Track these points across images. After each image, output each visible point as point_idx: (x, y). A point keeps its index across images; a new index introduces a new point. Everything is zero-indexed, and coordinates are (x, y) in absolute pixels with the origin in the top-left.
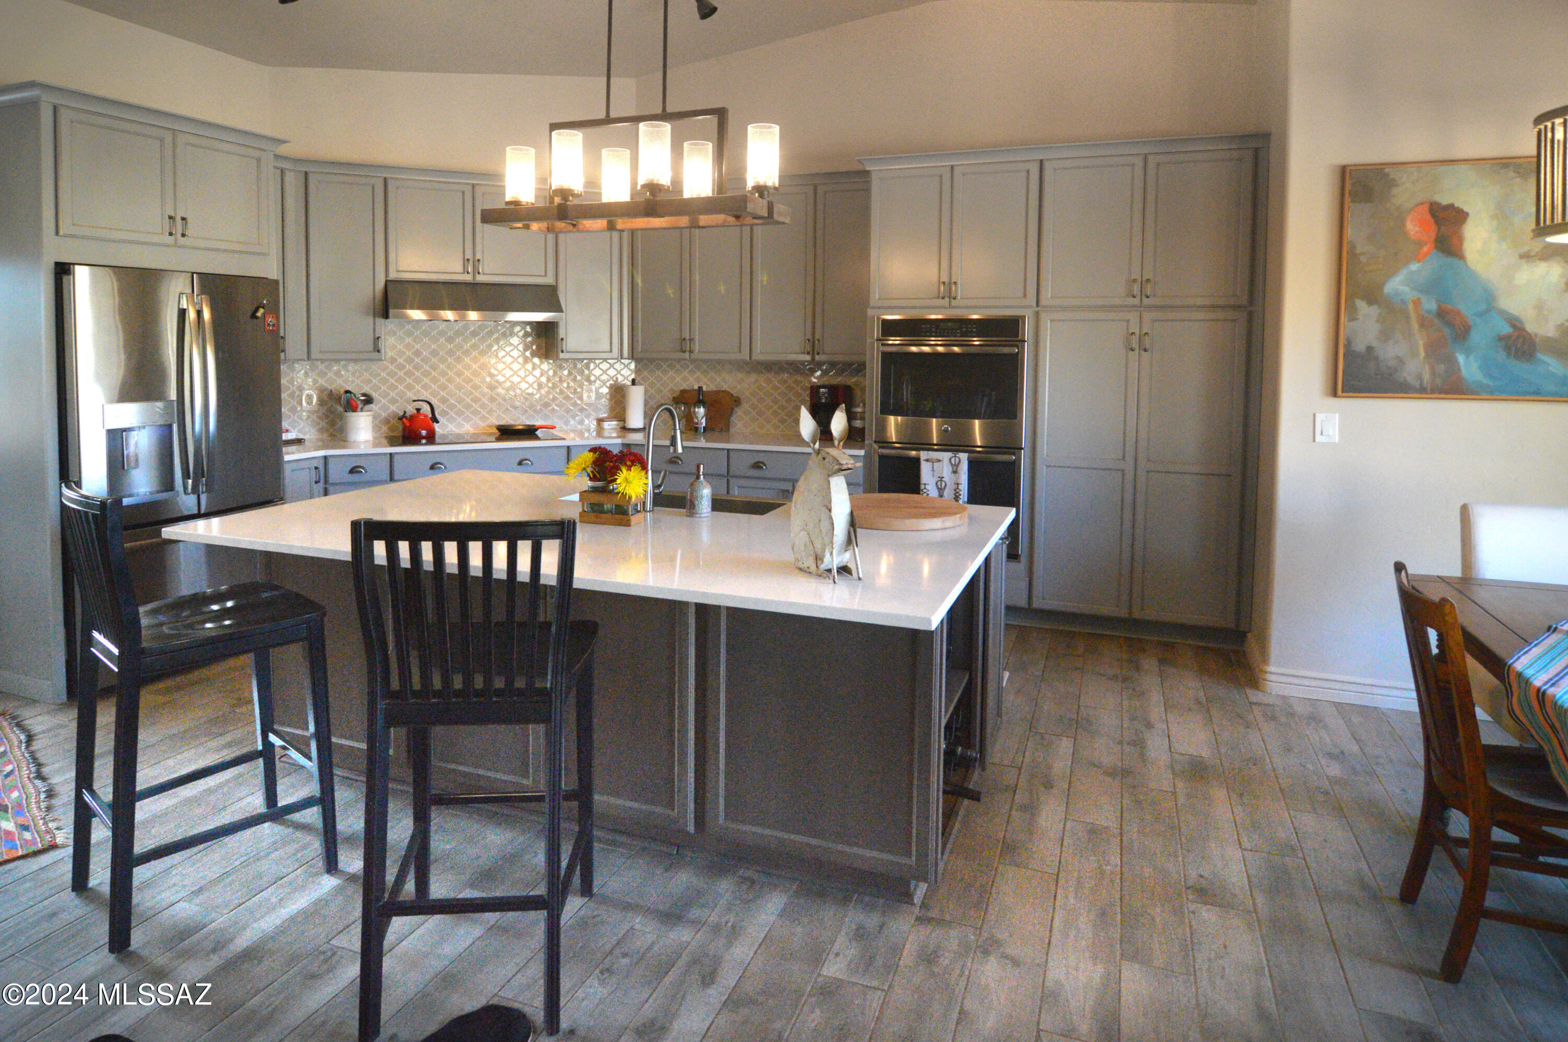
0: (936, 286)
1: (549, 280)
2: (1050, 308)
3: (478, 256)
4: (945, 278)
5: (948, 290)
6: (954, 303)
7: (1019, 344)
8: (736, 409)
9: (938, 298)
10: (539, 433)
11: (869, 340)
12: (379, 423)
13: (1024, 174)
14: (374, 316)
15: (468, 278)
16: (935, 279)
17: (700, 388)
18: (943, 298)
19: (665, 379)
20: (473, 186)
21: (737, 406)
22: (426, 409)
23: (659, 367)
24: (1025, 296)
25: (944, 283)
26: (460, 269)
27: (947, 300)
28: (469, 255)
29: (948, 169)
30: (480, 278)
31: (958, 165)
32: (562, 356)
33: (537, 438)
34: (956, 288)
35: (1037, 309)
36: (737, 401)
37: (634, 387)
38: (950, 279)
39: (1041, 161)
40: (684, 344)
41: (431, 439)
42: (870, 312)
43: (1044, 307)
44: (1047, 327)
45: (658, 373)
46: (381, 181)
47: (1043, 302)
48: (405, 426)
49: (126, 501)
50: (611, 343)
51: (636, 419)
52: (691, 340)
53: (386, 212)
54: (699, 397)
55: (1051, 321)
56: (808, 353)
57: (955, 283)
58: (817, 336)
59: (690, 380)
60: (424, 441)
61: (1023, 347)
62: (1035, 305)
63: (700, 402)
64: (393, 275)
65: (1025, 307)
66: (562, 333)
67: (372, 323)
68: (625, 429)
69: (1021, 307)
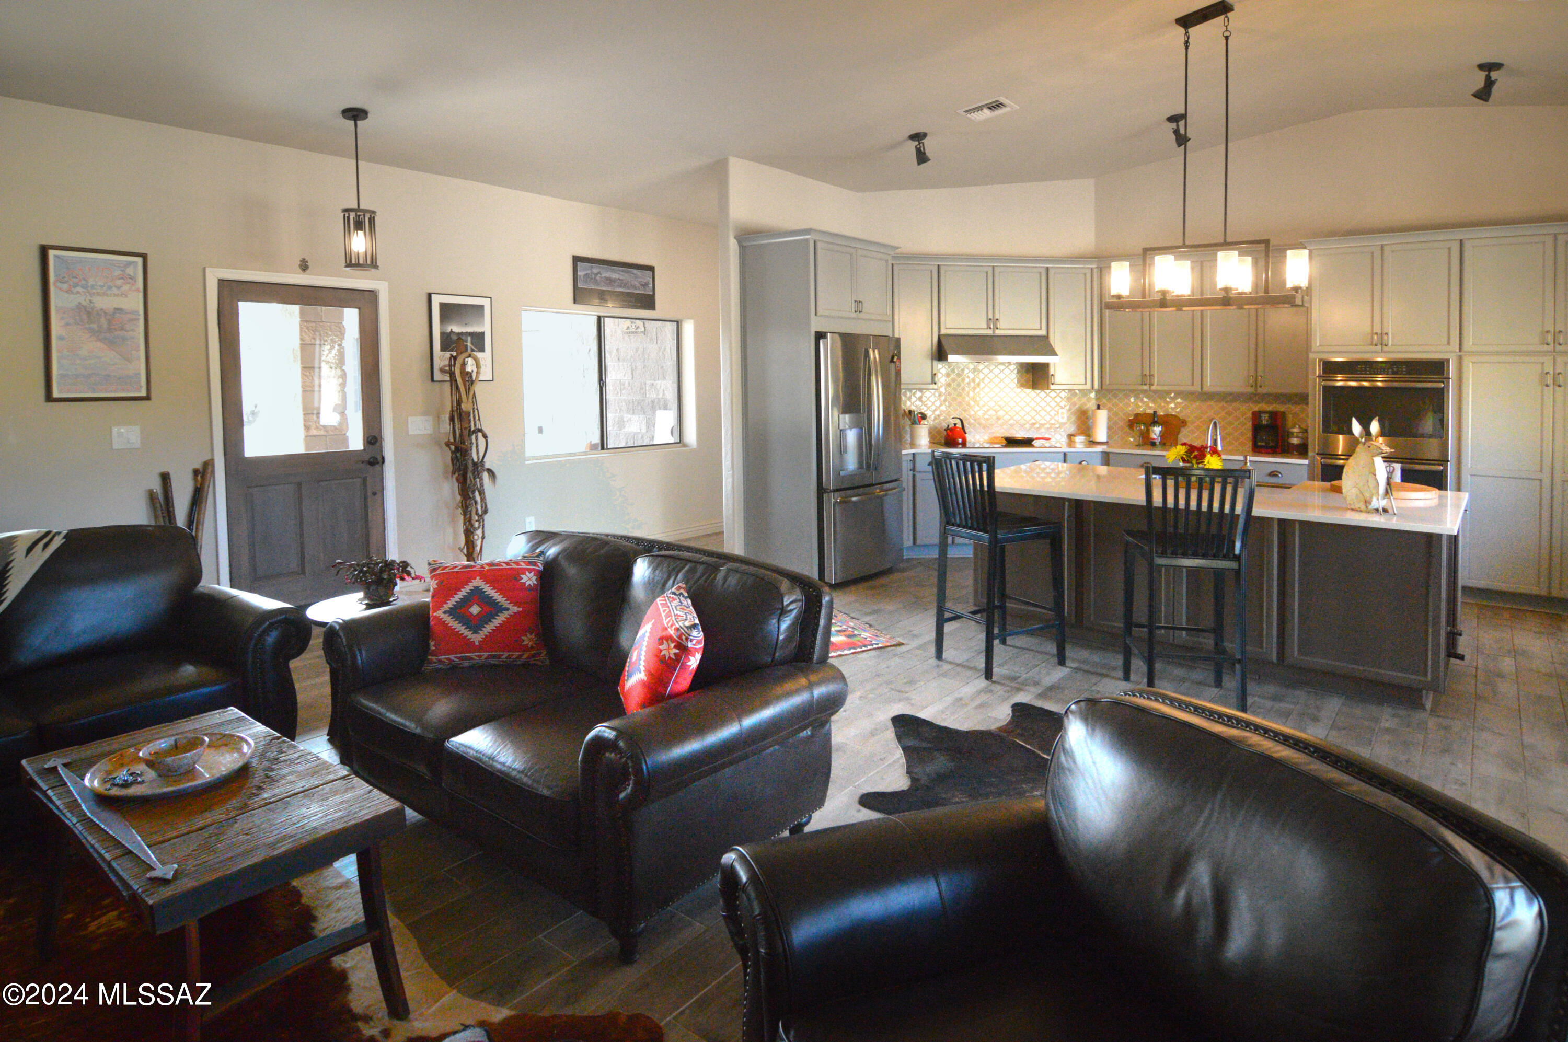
0: (1370, 337)
1: (1043, 332)
2: (1472, 353)
3: (997, 317)
4: (1377, 329)
5: (1381, 339)
6: (1385, 348)
7: (1445, 380)
8: (1182, 429)
9: (1372, 344)
10: (1035, 443)
11: (1311, 377)
12: (931, 433)
13: (1446, 251)
14: (932, 359)
15: (990, 332)
16: (1369, 330)
17: (1155, 412)
18: (1376, 345)
19: (1121, 405)
20: (993, 267)
21: (1184, 426)
22: (959, 425)
23: (1115, 396)
24: (1449, 343)
25: (1376, 333)
26: (985, 326)
27: (1380, 347)
28: (990, 316)
29: (1379, 248)
30: (998, 332)
31: (1386, 245)
32: (1052, 387)
33: (1033, 446)
34: (1388, 337)
35: (1459, 354)
36: (1184, 423)
37: (1099, 411)
38: (1382, 329)
39: (1461, 241)
40: (1147, 379)
41: (964, 444)
42: (1311, 356)
43: (1466, 352)
44: (1469, 369)
45: (1116, 401)
46: (936, 268)
47: (1465, 347)
48: (947, 433)
49: (842, 473)
50: (1086, 378)
51: (1101, 434)
52: (1151, 376)
53: (939, 286)
54: (1154, 419)
55: (1473, 363)
56: (1252, 386)
57: (1387, 334)
58: (1260, 373)
59: (1146, 406)
60: (960, 446)
61: (1449, 382)
62: (1458, 350)
63: (1154, 423)
64: (943, 332)
65: (1451, 352)
66: (1052, 371)
67: (930, 364)
68: (1093, 443)
69: (1446, 352)
